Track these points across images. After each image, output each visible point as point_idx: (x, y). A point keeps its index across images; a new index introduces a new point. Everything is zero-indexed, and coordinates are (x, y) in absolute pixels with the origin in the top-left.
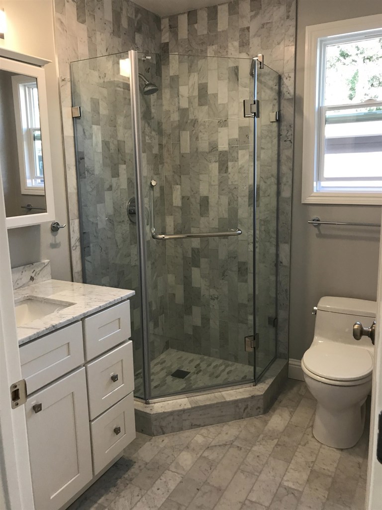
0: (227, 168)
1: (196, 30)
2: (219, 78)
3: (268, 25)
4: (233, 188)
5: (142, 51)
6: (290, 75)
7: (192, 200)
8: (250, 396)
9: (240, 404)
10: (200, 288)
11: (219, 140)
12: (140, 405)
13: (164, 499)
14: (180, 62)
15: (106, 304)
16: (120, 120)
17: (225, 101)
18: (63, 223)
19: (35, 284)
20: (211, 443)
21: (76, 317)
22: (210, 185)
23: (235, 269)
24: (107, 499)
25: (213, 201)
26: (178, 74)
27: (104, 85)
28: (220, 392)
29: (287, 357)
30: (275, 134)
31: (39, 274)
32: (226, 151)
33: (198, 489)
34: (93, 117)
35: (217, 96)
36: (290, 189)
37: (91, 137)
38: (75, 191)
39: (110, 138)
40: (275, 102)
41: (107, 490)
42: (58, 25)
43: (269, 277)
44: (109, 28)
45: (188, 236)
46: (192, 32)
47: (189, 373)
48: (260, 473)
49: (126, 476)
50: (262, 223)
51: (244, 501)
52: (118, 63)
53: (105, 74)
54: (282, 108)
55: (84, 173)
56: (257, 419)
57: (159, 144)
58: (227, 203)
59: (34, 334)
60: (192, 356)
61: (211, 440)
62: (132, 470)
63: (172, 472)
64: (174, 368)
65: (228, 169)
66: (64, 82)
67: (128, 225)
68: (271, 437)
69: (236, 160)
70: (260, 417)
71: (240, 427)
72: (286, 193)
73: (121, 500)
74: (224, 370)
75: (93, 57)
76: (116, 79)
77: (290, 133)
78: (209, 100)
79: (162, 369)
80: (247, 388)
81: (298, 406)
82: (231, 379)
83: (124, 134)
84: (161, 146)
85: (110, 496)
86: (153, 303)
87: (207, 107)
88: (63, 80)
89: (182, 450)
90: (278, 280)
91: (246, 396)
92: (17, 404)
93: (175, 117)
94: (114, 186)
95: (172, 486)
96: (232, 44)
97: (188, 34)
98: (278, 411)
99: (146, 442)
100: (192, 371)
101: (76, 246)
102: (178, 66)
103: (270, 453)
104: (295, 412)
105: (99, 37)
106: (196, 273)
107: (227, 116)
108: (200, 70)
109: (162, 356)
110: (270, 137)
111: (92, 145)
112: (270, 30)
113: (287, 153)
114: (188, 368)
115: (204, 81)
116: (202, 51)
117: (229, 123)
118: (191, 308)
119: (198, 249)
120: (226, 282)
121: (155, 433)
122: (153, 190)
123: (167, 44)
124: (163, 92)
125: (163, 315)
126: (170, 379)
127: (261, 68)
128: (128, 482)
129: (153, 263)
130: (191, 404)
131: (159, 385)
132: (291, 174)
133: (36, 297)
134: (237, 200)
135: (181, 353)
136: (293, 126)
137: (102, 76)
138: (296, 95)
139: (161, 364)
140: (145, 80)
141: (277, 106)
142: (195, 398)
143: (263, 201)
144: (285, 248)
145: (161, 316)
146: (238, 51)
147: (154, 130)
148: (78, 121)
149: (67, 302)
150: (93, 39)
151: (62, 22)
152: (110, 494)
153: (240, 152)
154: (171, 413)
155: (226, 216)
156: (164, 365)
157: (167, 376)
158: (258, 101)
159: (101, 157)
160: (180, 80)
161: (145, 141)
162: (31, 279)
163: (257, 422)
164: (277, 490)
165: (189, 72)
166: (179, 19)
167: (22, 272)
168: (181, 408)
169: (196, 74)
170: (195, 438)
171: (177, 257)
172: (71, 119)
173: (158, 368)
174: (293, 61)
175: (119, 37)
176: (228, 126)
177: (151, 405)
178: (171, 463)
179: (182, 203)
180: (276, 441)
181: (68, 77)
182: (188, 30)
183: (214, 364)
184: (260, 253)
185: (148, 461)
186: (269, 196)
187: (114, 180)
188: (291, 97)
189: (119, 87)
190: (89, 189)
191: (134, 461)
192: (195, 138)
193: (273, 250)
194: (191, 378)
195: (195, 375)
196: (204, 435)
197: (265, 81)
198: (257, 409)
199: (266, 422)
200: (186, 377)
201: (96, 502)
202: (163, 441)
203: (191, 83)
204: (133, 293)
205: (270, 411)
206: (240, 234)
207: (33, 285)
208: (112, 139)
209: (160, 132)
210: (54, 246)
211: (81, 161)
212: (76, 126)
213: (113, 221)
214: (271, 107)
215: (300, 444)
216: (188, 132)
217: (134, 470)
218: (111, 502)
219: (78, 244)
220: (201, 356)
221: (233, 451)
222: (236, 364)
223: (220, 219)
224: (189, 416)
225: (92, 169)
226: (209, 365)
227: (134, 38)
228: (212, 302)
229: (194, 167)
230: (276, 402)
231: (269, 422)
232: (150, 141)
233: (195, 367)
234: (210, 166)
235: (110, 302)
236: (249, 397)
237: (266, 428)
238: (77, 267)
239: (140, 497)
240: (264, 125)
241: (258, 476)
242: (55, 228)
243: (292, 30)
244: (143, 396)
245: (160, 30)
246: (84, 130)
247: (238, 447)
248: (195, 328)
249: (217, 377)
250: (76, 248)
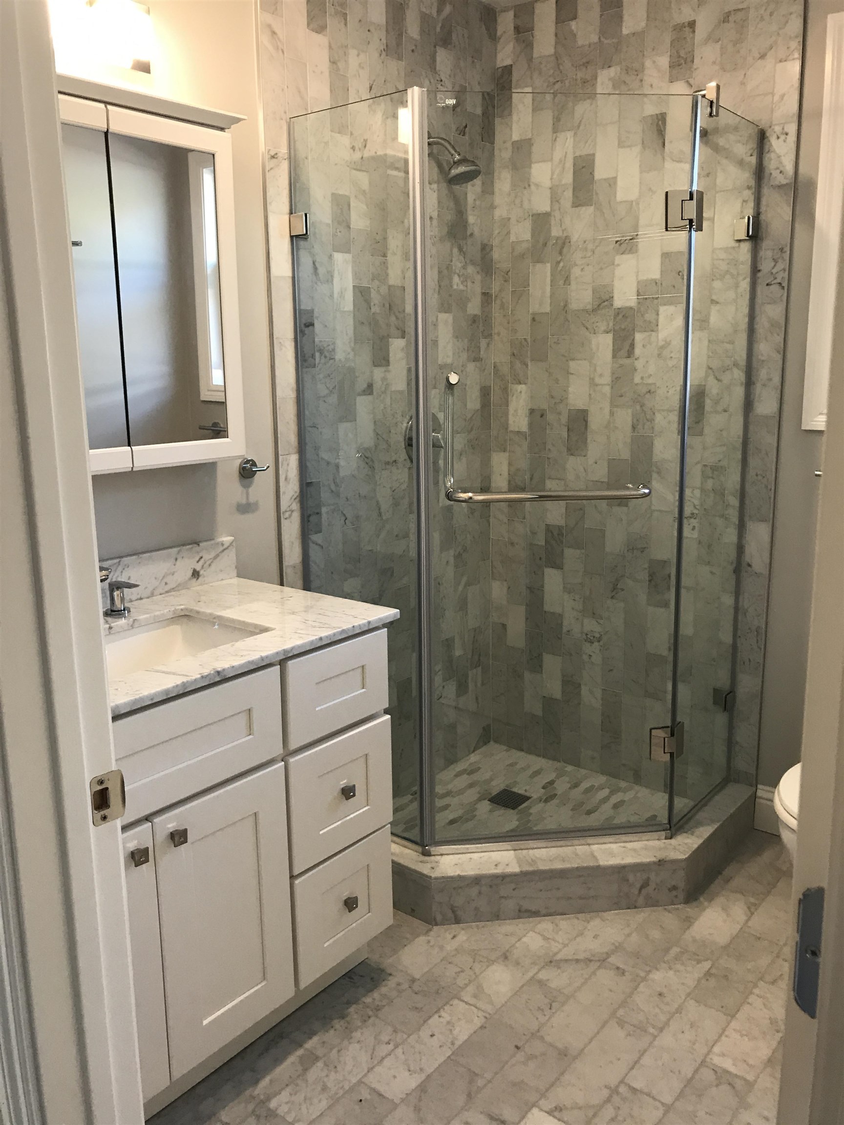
0: (632, 346)
1: (575, 35)
2: (621, 145)
3: (740, 15)
4: (644, 390)
5: (450, 88)
6: (786, 130)
7: (550, 417)
8: (654, 859)
9: (631, 878)
10: (561, 616)
11: (617, 283)
12: (408, 855)
13: (442, 1059)
14: (535, 110)
15: (334, 635)
16: (395, 242)
17: (633, 195)
18: (264, 459)
19: (201, 585)
20: (556, 954)
21: (267, 657)
22: (593, 384)
23: (644, 576)
24: (324, 1042)
25: (596, 421)
26: (530, 136)
27: (360, 166)
28: (589, 845)
29: (754, 783)
30: (746, 268)
31: (210, 565)
32: (631, 308)
33: (517, 1047)
34: (334, 235)
35: (615, 183)
36: (775, 395)
37: (330, 279)
38: (292, 395)
39: (373, 280)
40: (748, 195)
41: (326, 1022)
42: (265, 39)
43: (719, 598)
44: (378, 39)
45: (541, 497)
46: (563, 38)
47: (528, 798)
48: (661, 1030)
49: (368, 1000)
50: (709, 472)
51: (617, 1087)
52: (395, 116)
53: (366, 141)
54: (763, 209)
55: (313, 356)
56: (669, 912)
57: (484, 294)
58: (630, 424)
59: (177, 686)
60: (538, 762)
61: (560, 946)
62: (384, 990)
63: (466, 1003)
64: (498, 786)
65: (633, 348)
66: (274, 160)
67: (406, 470)
68: (695, 954)
69: (652, 327)
70: (678, 909)
71: (628, 926)
72: (766, 406)
73: (354, 1048)
74: (605, 800)
75: (339, 105)
76: (390, 152)
77: (780, 266)
78: (597, 194)
79: (471, 786)
80: (651, 843)
81: (769, 892)
82: (621, 819)
83: (403, 272)
84: (486, 296)
85: (330, 1036)
86: (457, 640)
87: (591, 209)
88: (273, 157)
89: (493, 962)
90: (740, 604)
91: (647, 858)
92: (104, 818)
93: (522, 232)
94: (378, 385)
95: (463, 1032)
96: (654, 62)
97: (556, 43)
98: (720, 900)
99: (418, 936)
100: (535, 796)
101: (292, 511)
102: (530, 119)
103: (688, 991)
104: (760, 904)
105: (354, 60)
106: (552, 580)
107: (636, 228)
108: (579, 127)
109: (474, 758)
110: (732, 276)
111: (331, 296)
112: (742, 27)
113: (771, 312)
114: (527, 788)
115: (585, 151)
116: (585, 82)
117: (640, 246)
118: (540, 657)
119: (560, 528)
120: (622, 605)
121: (439, 918)
122: (453, 395)
123: (508, 70)
124: (496, 177)
125: (480, 669)
126: (485, 807)
127: (711, 115)
128: (370, 1013)
129: (460, 555)
130: (520, 866)
131: (461, 817)
132: (781, 363)
133: (198, 612)
134: (652, 420)
135: (516, 755)
136: (787, 251)
137: (359, 144)
138: (800, 178)
139: (468, 774)
140: (453, 152)
141: (751, 204)
142: (531, 852)
143: (714, 421)
144: (758, 533)
145: (475, 671)
146: (667, 79)
147: (473, 263)
148: (302, 243)
149: (256, 626)
150: (341, 65)
151: (274, 33)
152: (332, 1032)
153: (662, 309)
154: (477, 880)
155: (626, 454)
156: (475, 777)
157: (480, 799)
158: (701, 194)
159: (351, 321)
160: (534, 149)
161: (451, 286)
162: (193, 575)
163: (668, 918)
164: (696, 1071)
165: (555, 130)
166: (537, 11)
167: (176, 559)
168: (498, 871)
169: (569, 134)
170: (524, 939)
171: (512, 544)
172: (287, 239)
173: (462, 782)
174: (796, 97)
175: (400, 58)
176: (637, 251)
177: (432, 858)
178: (466, 985)
179: (531, 425)
180: (707, 965)
181: (284, 150)
182: (556, 35)
183: (585, 785)
184: (700, 542)
185: (417, 976)
186: (725, 411)
187: (378, 373)
188: (784, 182)
189: (397, 169)
190: (322, 390)
191: (389, 972)
192: (561, 278)
193: (731, 536)
194: (531, 811)
195: (542, 805)
196: (546, 934)
197: (727, 146)
198: (670, 890)
199: (688, 922)
200: (520, 808)
201: (301, 1046)
202: (454, 937)
203: (558, 155)
204: (395, 615)
205: (702, 899)
206: (645, 495)
207: (196, 586)
208: (376, 282)
209: (486, 265)
210: (245, 508)
211: (307, 331)
212: (297, 254)
213: (372, 461)
214: (738, 205)
215: (761, 979)
216: (549, 265)
217: (387, 988)
218: (331, 1049)
219: (296, 506)
220: (558, 765)
221: (605, 977)
222: (637, 788)
223: (611, 462)
224: (514, 890)
225: (331, 348)
226: (576, 785)
227: (434, 60)
228: (588, 648)
229: (557, 343)
230: (719, 881)
231: (697, 924)
232: (462, 287)
233: (543, 788)
234: (594, 342)
235: (343, 631)
236: (654, 863)
237: (687, 936)
238: (293, 555)
239: (391, 1047)
240: (721, 249)
241: (655, 1037)
242: (247, 471)
243: (796, 24)
244: (418, 839)
245: (493, 37)
246: (314, 263)
247: (618, 968)
248: (548, 702)
249: (589, 813)
250: (290, 516)
